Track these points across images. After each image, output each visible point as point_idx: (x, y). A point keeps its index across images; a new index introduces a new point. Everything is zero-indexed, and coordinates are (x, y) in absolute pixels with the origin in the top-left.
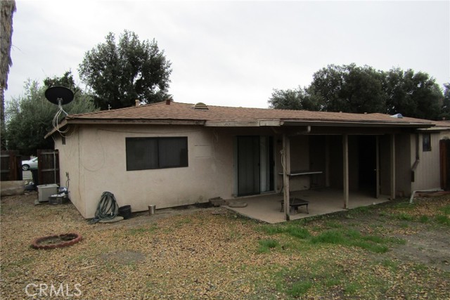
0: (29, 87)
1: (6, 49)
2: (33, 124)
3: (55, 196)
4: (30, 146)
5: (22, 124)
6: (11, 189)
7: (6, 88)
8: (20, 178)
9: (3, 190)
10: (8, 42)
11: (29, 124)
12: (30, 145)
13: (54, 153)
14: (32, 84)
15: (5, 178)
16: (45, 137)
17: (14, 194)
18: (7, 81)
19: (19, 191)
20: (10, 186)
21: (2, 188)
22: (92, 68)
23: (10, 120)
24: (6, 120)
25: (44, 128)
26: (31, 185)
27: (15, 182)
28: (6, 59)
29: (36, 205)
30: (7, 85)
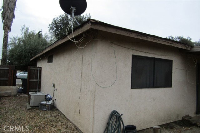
0: (24, 30)
1: (12, 8)
2: (24, 51)
3: (44, 102)
4: (21, 65)
5: (18, 51)
6: (8, 92)
7: (10, 31)
8: (14, 84)
9: (2, 92)
10: (14, 5)
11: (22, 51)
12: (21, 63)
13: (39, 69)
14: (25, 28)
15: (4, 83)
16: (31, 60)
17: (9, 96)
18: (11, 26)
19: (13, 94)
20: (7, 89)
21: (1, 91)
22: (55, 27)
23: (11, 48)
24: (8, 48)
25: (31, 54)
26: (21, 89)
27: (11, 87)
28: (12, 14)
29: (28, 110)
30: (11, 29)
